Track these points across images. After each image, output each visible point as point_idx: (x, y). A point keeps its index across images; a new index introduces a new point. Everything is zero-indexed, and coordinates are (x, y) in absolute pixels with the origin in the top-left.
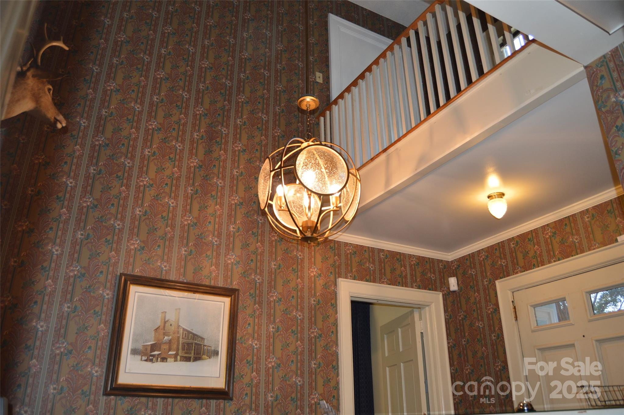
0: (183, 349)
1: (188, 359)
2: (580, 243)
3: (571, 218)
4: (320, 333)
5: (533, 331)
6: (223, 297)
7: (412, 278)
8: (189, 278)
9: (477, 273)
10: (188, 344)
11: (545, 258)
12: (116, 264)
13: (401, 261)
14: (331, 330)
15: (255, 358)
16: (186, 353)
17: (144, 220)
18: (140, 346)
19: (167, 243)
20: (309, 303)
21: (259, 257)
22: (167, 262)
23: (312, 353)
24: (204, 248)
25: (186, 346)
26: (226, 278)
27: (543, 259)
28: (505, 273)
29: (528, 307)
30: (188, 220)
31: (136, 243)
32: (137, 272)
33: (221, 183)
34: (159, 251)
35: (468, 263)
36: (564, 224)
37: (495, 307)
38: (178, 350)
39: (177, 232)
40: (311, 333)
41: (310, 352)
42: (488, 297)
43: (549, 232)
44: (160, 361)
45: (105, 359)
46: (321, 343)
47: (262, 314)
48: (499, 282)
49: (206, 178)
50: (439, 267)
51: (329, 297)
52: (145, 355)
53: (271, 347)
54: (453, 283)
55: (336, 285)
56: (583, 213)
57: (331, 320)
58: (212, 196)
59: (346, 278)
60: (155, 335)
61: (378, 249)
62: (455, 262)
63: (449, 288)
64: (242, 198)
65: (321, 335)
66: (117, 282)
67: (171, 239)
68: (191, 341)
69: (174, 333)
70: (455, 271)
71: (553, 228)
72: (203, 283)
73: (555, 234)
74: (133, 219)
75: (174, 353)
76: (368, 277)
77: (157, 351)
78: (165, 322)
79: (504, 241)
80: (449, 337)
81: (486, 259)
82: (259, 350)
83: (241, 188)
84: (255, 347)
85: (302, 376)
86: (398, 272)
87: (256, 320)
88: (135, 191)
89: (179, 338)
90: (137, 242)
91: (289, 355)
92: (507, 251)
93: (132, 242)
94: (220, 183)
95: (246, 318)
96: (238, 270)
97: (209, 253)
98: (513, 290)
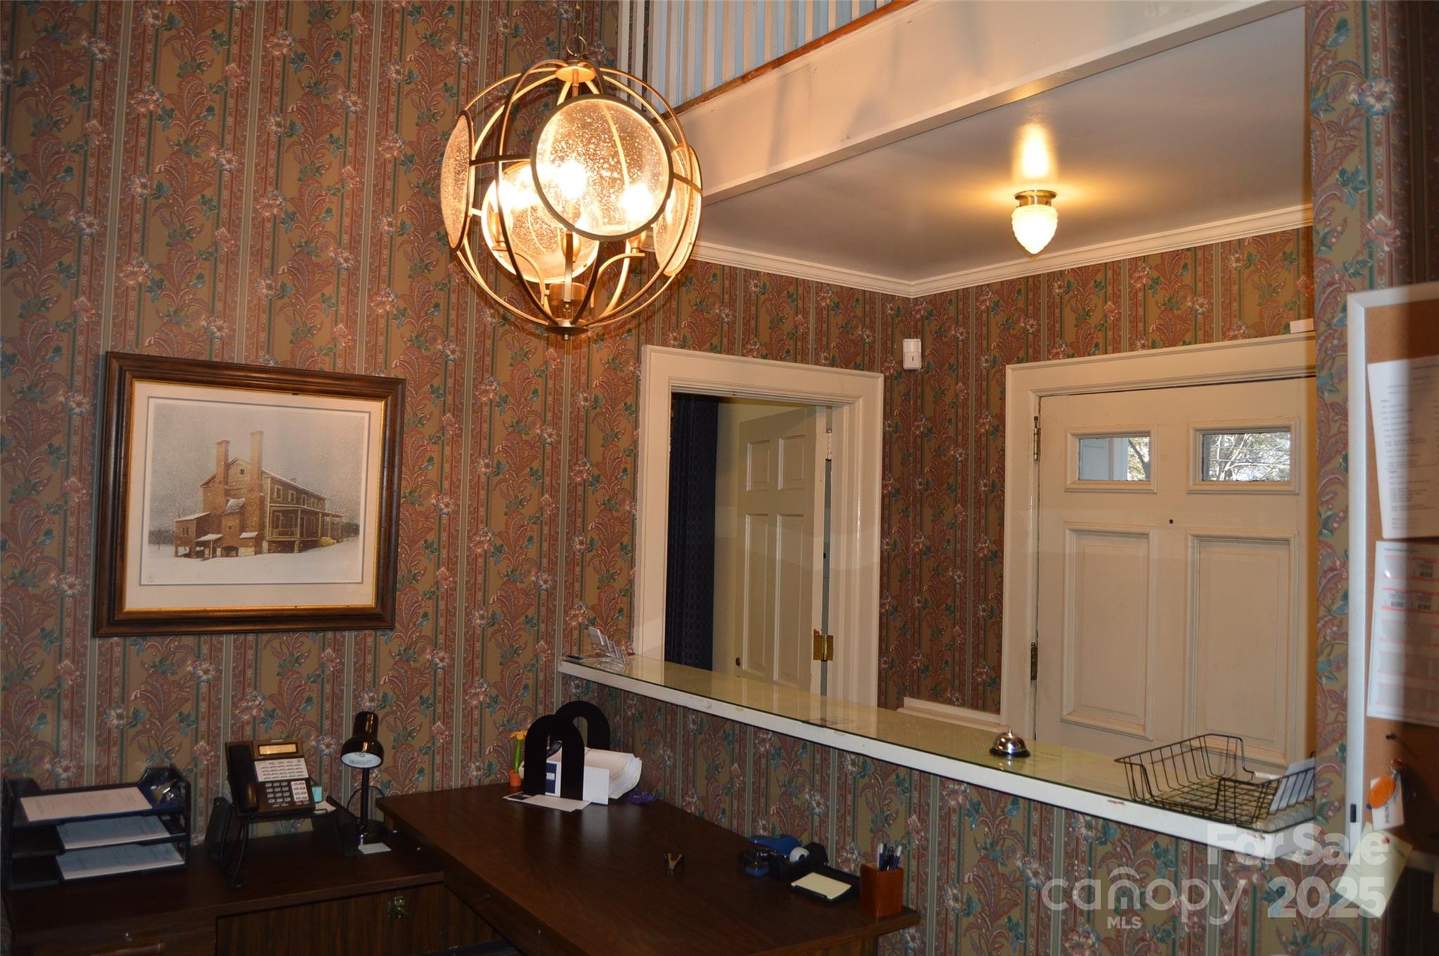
0: (275, 525)
1: (286, 547)
2: (1208, 316)
3: (1200, 253)
4: (596, 473)
5: (1068, 490)
6: (367, 400)
7: (818, 341)
8: (281, 356)
9: (967, 338)
10: (286, 513)
11: (1125, 333)
12: (92, 328)
13: (797, 300)
14: (622, 466)
15: (444, 536)
16: (281, 534)
17: (157, 209)
18: (170, 524)
19: (221, 268)
20: (573, 404)
21: (454, 297)
22: (224, 316)
23: (576, 518)
24: (317, 277)
25: (281, 518)
26: (372, 351)
27: (1120, 336)
28: (1029, 351)
29: (1066, 436)
30: (271, 206)
31: (139, 272)
32: (149, 346)
33: (355, 104)
34: (202, 291)
35: (952, 311)
36: (1182, 263)
37: (996, 423)
38: (261, 527)
39: (246, 237)
40: (575, 475)
41: (572, 516)
42: (984, 397)
43: (1145, 274)
44: (222, 556)
45: (89, 556)
46: (598, 496)
47: (460, 436)
48: (1013, 369)
49: (315, 91)
50: (883, 312)
51: (621, 388)
52: (184, 544)
53: (482, 511)
54: (912, 351)
55: (638, 360)
56: (1229, 247)
57: (624, 443)
58: (333, 141)
59: (664, 343)
60: (205, 495)
61: (745, 270)
62: (922, 303)
63: (901, 362)
64: (410, 144)
65: (597, 479)
66: (100, 372)
67: (231, 259)
68: (292, 506)
69: (251, 490)
70: (920, 323)
71: (1156, 268)
72: (317, 368)
73: (1157, 284)
74: (128, 206)
75: (254, 534)
76: (715, 341)
77: (213, 533)
78: (228, 466)
79: (1039, 275)
80: (887, 472)
81: (993, 309)
82: (453, 517)
83: (410, 116)
84: (445, 510)
85: (551, 570)
86: (787, 327)
87: (447, 449)
88: (126, 132)
89: (262, 500)
90: (144, 269)
91: (522, 526)
92: (1044, 300)
93: (130, 269)
94: (353, 102)
95: (422, 446)
96: (403, 332)
97: (328, 291)
98: (1043, 394)
